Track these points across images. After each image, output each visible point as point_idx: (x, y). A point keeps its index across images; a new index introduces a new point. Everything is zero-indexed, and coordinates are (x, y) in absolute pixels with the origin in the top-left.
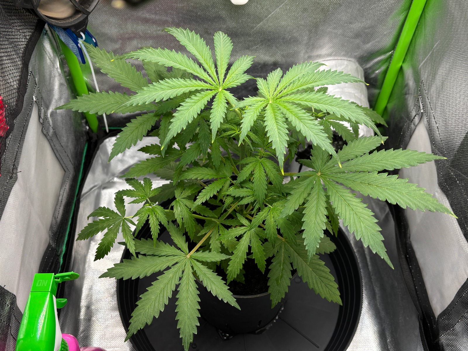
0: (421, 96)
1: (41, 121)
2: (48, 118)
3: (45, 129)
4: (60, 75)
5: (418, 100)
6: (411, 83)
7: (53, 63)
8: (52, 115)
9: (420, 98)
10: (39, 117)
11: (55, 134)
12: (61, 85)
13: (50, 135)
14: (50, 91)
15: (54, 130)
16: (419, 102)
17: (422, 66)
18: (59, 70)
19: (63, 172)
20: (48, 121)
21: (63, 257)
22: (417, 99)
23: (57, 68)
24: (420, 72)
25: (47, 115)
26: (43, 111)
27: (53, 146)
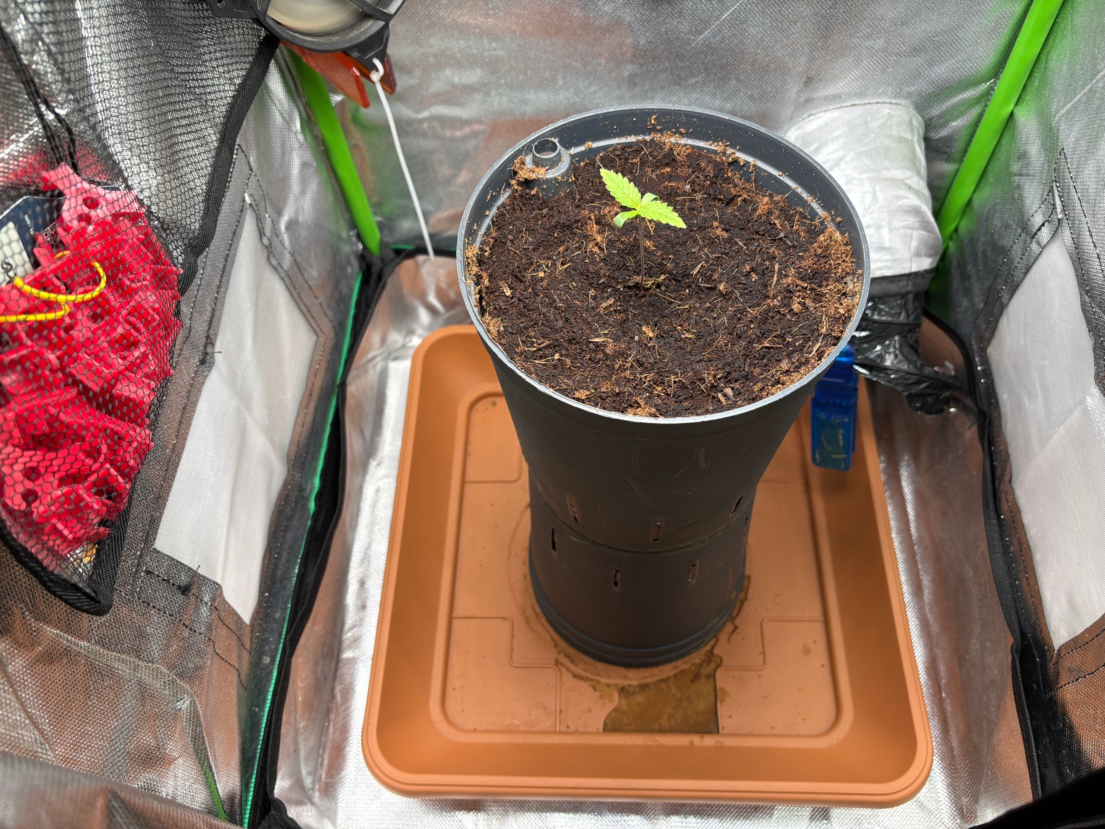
0: (1059, 182)
1: (266, 241)
2: (280, 233)
3: (274, 256)
4: (301, 146)
5: (1051, 190)
6: (1034, 150)
7: (288, 122)
8: (288, 227)
9: (1055, 188)
10: (261, 233)
11: (295, 262)
12: (304, 165)
13: (285, 267)
14: (285, 180)
15: (293, 256)
16: (1053, 195)
17: (1064, 115)
18: (301, 137)
19: (314, 338)
20: (281, 241)
21: (316, 499)
22: (1047, 189)
23: (296, 132)
24: (1058, 130)
25: (279, 229)
26: (268, 221)
27: (292, 289)
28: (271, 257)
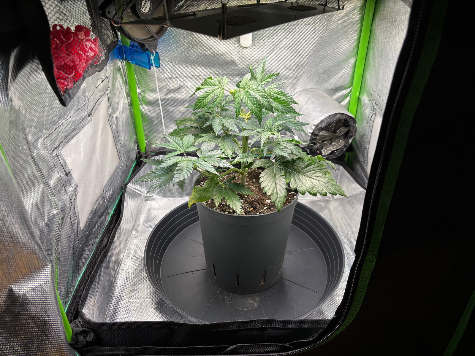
1: (109, 113)
2: (113, 117)
4: (125, 98)
6: (366, 101)
7: (122, 88)
8: (116, 118)
10: (108, 109)
11: (117, 131)
12: (125, 104)
13: (113, 128)
15: (116, 128)
19: (119, 161)
21: (111, 216)
24: (370, 87)
27: (114, 137)
28: (110, 121)
